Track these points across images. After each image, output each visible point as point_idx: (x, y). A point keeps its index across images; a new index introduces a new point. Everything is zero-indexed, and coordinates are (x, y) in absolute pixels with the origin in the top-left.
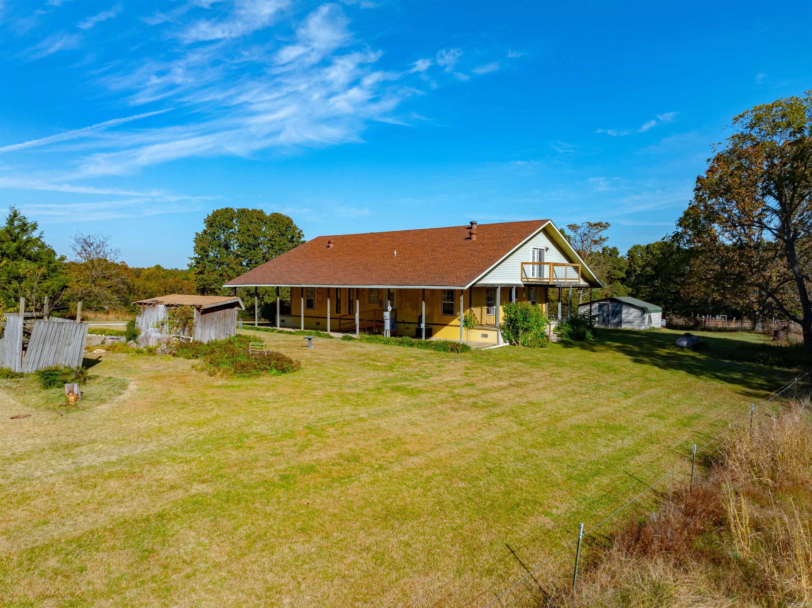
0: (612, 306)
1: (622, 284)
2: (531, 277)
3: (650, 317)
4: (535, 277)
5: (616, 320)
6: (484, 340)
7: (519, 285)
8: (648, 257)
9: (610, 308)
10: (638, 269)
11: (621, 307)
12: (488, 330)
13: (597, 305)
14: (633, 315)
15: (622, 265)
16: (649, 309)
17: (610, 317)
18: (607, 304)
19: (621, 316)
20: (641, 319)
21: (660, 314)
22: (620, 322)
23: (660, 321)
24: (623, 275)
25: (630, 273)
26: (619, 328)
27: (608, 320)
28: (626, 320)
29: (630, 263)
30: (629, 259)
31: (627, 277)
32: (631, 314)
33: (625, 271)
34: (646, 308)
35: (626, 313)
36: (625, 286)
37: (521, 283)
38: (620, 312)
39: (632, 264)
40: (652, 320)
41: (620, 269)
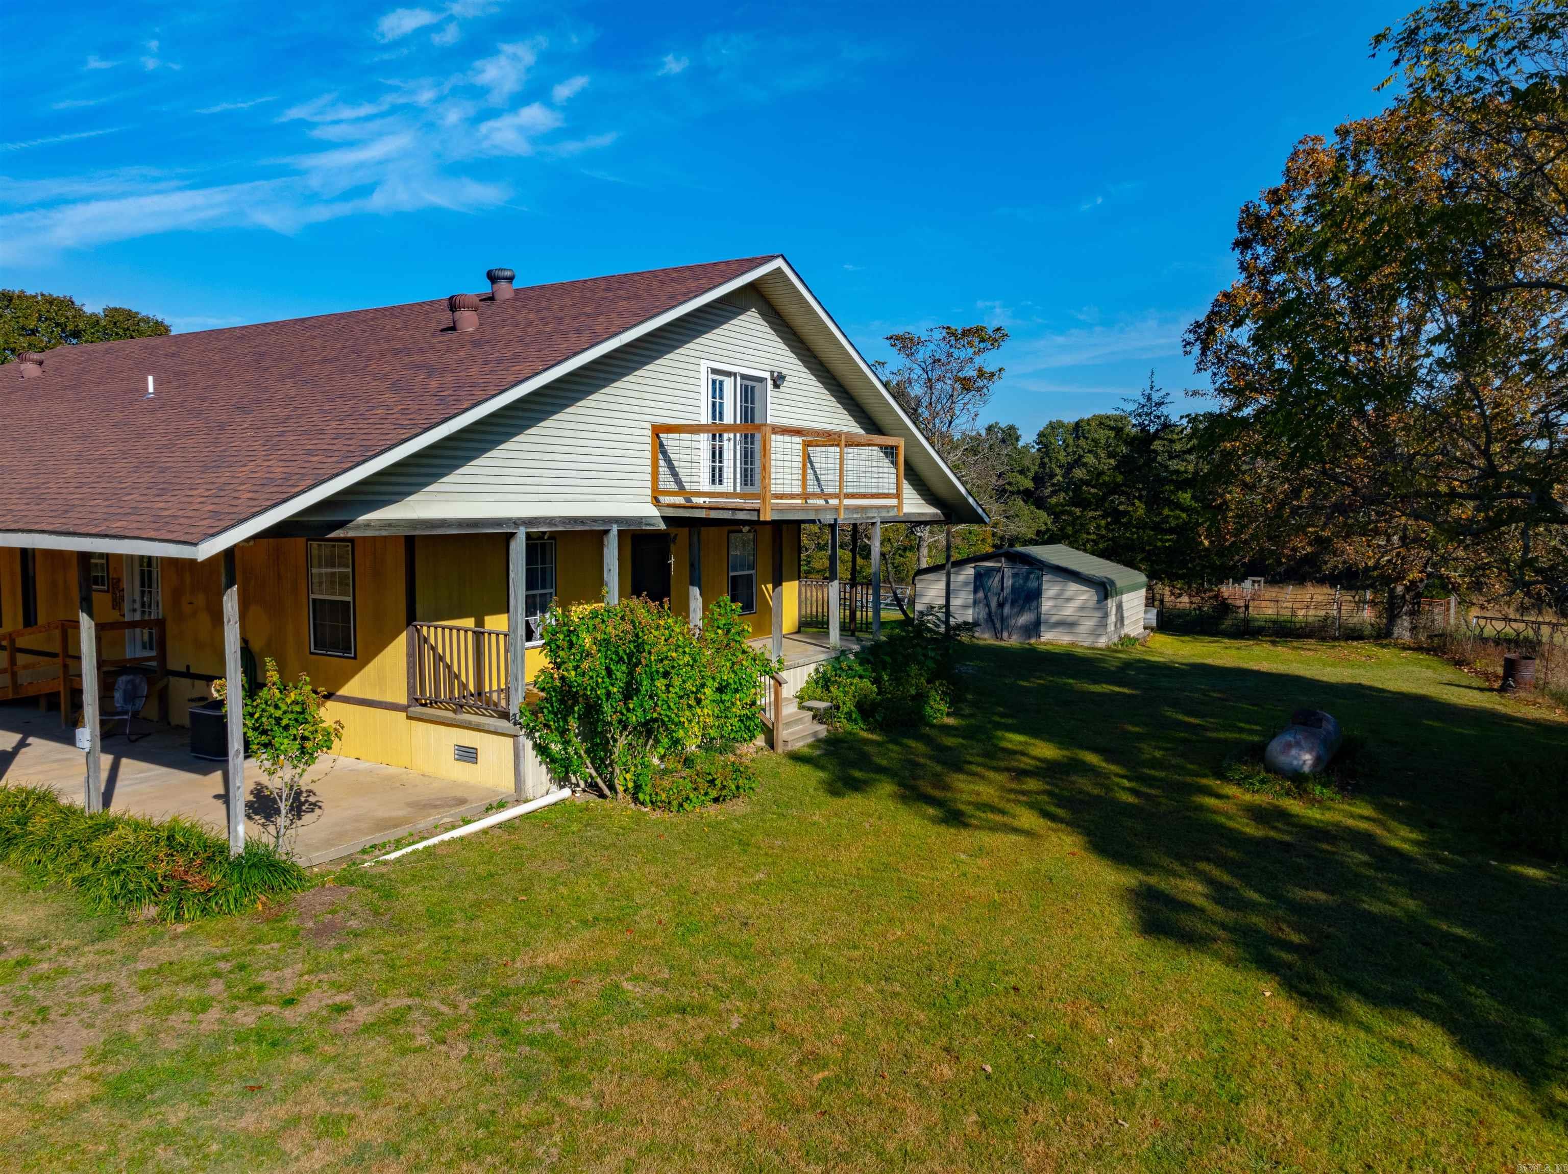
0: (1015, 575)
1: (1025, 502)
2: (706, 486)
3: (1119, 607)
4: (728, 486)
5: (1024, 619)
6: (462, 772)
7: (640, 520)
8: (1077, 446)
9: (1008, 583)
10: (1058, 471)
11: (1039, 578)
12: (478, 729)
13: (969, 571)
14: (1077, 603)
15: (1027, 462)
16: (1119, 584)
17: (1007, 610)
18: (998, 570)
19: (1039, 606)
20: (1098, 614)
21: (1143, 592)
22: (1034, 628)
23: (1142, 615)
24: (1029, 484)
25: (1042, 478)
26: (1033, 641)
27: (1003, 619)
28: (1054, 619)
29: (1042, 459)
30: (1039, 450)
31: (1036, 489)
32: (1069, 600)
33: (1031, 474)
34: (1112, 583)
35: (1055, 598)
36: (1032, 507)
37: (651, 511)
38: (1035, 595)
39: (1046, 460)
40: (1125, 615)
41: (1021, 472)
